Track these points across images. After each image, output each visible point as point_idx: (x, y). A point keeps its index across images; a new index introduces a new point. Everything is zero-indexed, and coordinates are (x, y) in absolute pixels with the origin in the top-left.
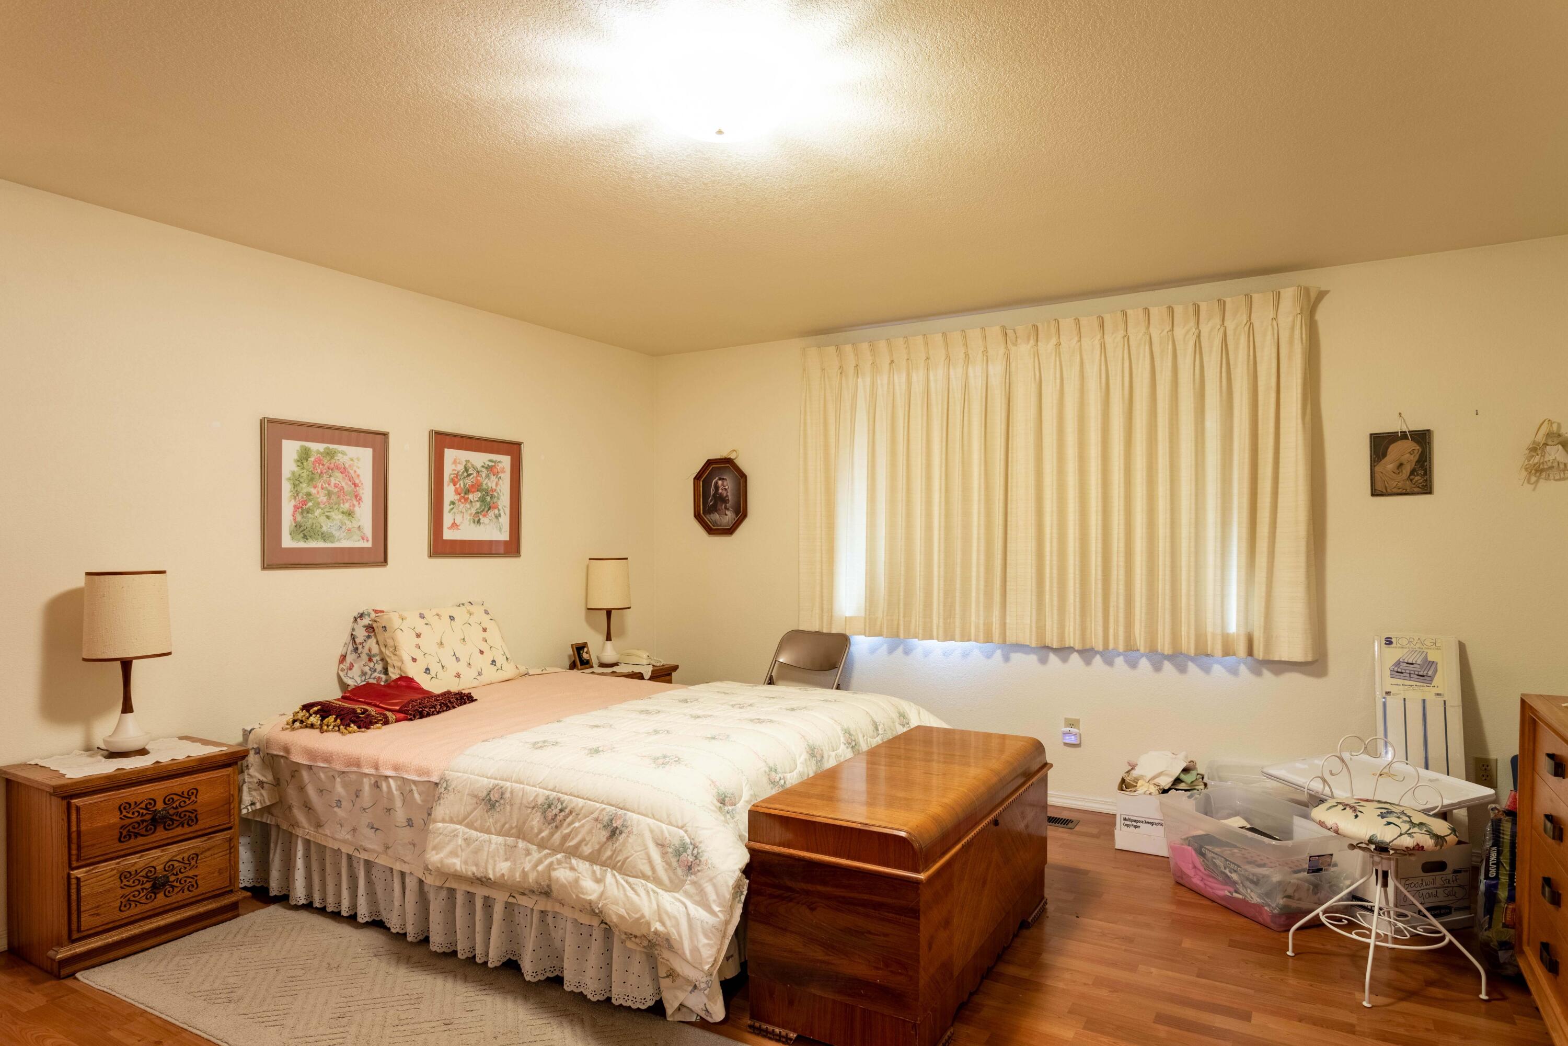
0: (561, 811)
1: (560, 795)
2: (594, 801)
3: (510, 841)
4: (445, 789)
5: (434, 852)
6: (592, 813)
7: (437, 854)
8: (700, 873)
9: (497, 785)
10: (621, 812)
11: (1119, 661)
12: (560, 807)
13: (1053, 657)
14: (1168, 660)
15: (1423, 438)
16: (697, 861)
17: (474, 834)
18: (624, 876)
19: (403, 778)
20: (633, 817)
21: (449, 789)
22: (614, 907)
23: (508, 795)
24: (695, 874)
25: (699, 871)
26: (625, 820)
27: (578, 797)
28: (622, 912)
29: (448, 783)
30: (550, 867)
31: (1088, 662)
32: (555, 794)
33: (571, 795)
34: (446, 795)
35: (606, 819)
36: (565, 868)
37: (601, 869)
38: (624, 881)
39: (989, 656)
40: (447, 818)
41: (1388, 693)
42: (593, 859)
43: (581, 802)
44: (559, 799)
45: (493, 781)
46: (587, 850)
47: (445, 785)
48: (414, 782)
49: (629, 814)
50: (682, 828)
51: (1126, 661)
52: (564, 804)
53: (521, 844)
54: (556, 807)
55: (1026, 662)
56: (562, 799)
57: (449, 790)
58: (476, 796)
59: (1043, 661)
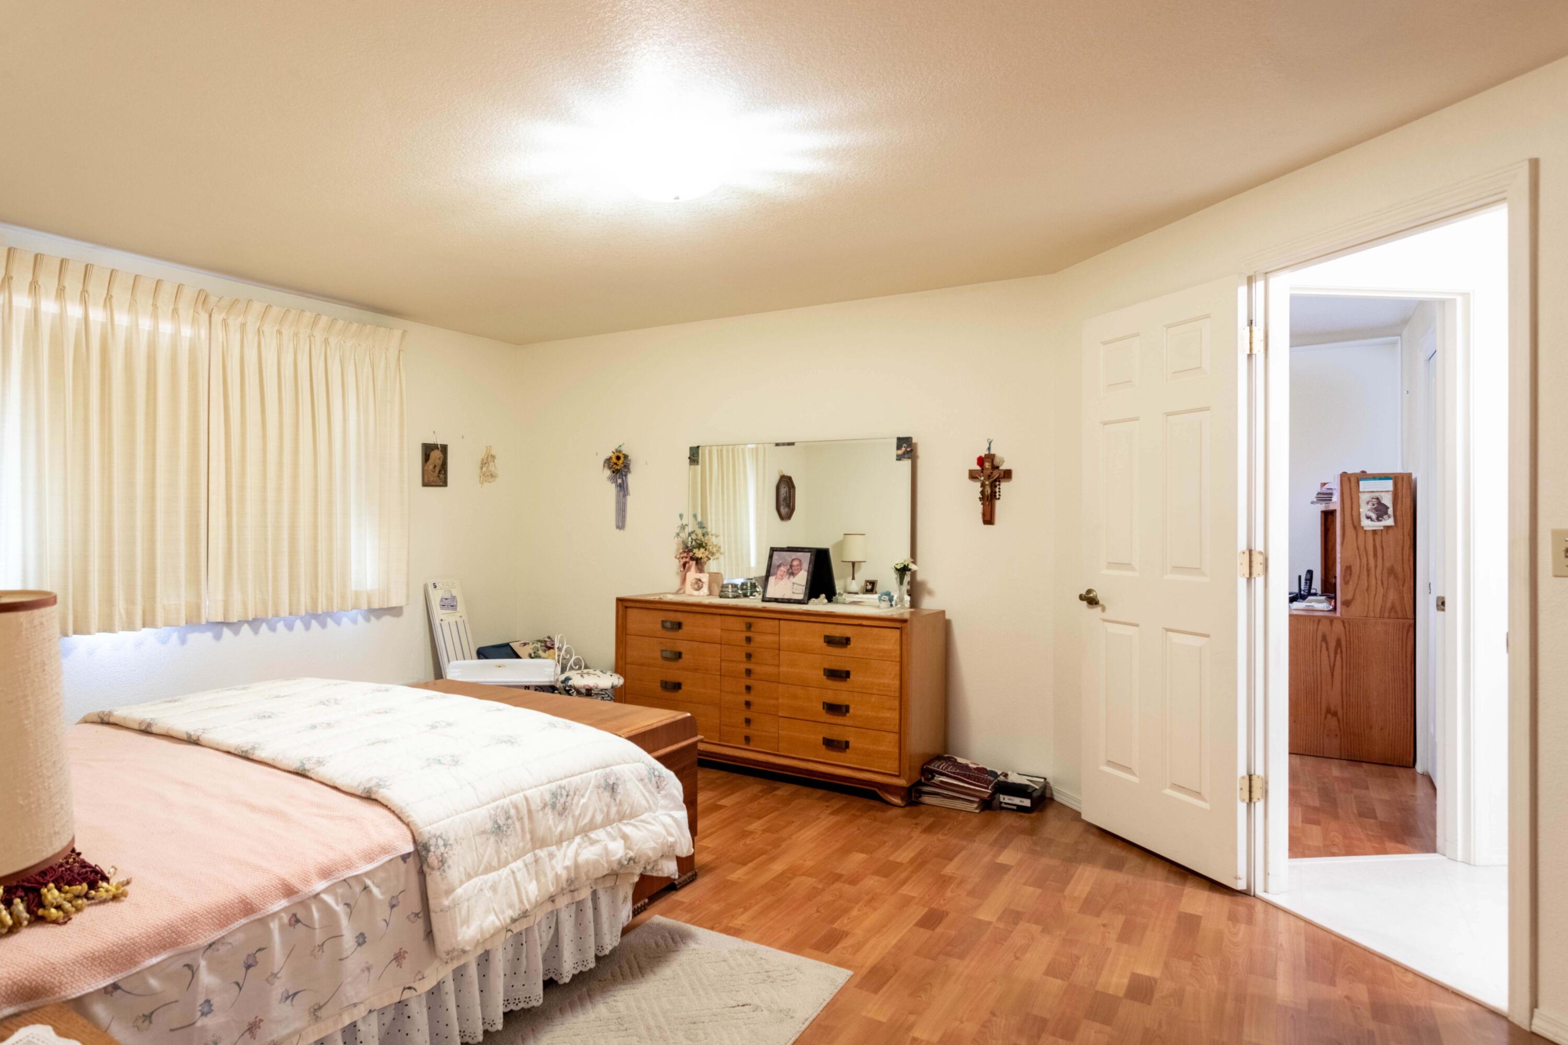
0: (567, 796)
1: (559, 782)
2: (586, 772)
3: (529, 857)
4: (445, 845)
5: (465, 928)
6: (590, 783)
7: (468, 927)
8: (667, 786)
9: (497, 807)
10: (608, 770)
11: (280, 626)
12: (565, 793)
13: (226, 632)
14: (315, 619)
15: (444, 449)
16: (662, 779)
17: (493, 875)
18: (636, 819)
19: (345, 880)
20: (616, 768)
21: (450, 842)
22: (647, 846)
23: (513, 812)
24: (663, 789)
25: (665, 785)
26: (615, 774)
27: (572, 776)
28: (653, 844)
29: (444, 837)
30: (577, 854)
31: (256, 631)
32: (554, 784)
33: (566, 777)
34: (451, 853)
35: (602, 782)
36: (586, 847)
37: (612, 828)
38: (638, 822)
39: (164, 642)
40: (464, 878)
41: (442, 620)
42: (607, 822)
43: (577, 779)
44: (560, 787)
45: (494, 804)
46: (599, 818)
47: (441, 842)
48: (367, 874)
49: (613, 768)
50: (639, 762)
51: (286, 626)
52: (567, 789)
53: (542, 853)
54: (561, 795)
55: (201, 640)
56: (563, 785)
57: (451, 845)
58: (484, 832)
59: (218, 637)
